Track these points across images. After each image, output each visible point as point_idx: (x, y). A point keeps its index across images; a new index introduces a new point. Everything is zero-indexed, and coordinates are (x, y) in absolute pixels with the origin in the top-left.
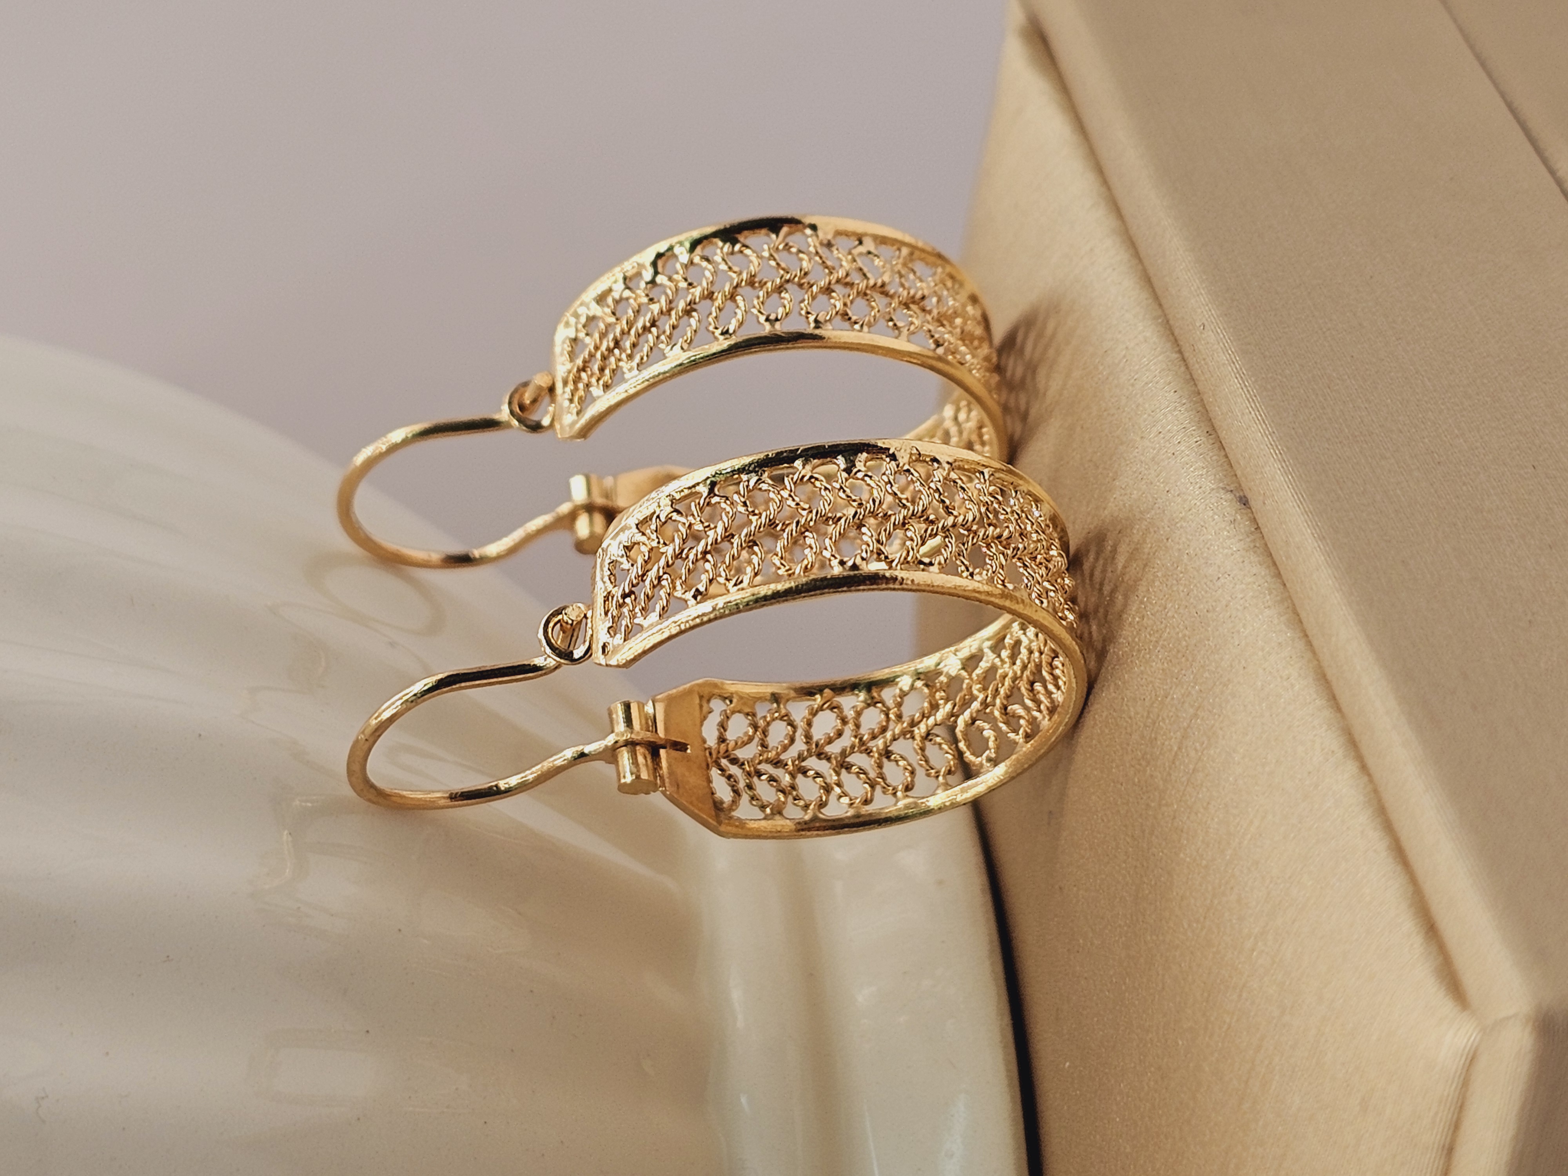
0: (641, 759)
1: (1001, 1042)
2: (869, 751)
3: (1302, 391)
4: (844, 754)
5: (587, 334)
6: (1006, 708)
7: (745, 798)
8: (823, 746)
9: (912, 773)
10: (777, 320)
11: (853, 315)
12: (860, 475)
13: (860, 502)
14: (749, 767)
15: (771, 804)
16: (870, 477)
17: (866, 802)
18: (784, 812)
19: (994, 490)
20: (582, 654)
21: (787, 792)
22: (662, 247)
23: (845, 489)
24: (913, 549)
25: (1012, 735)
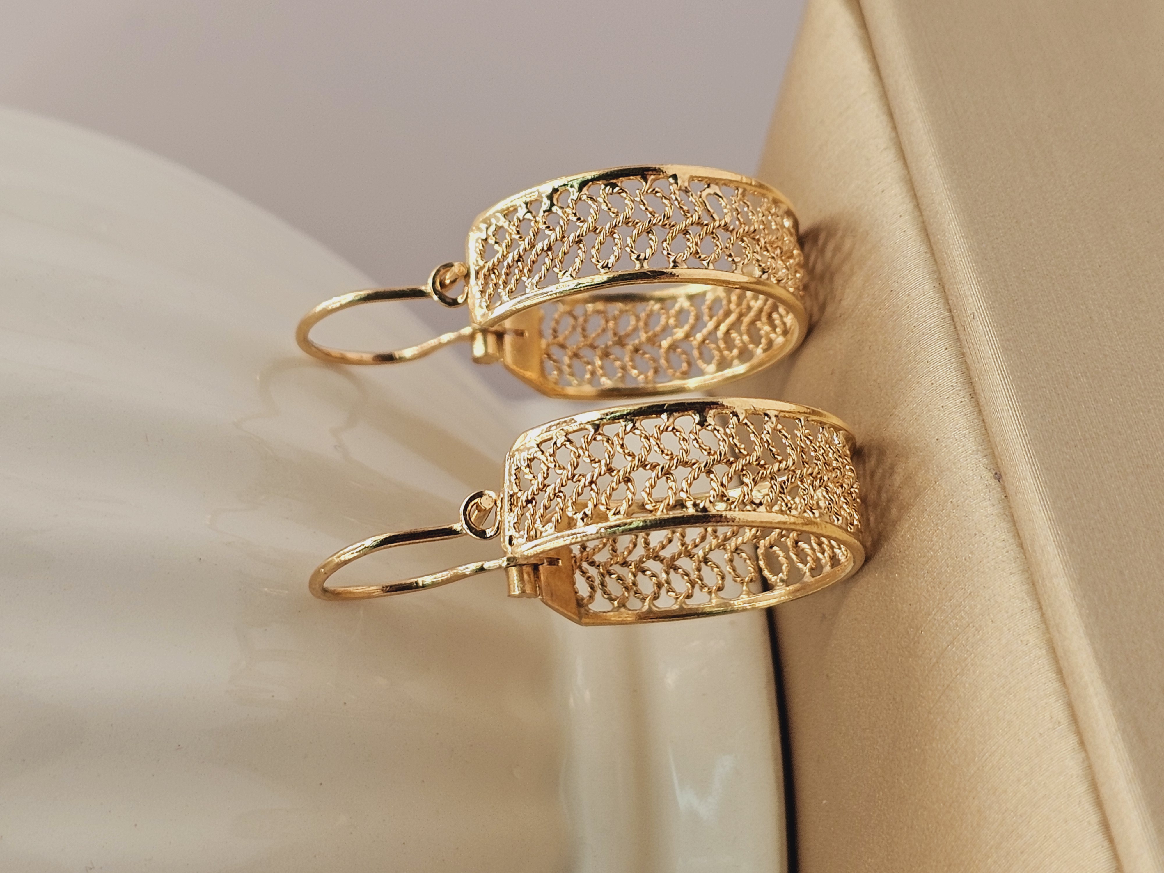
0: (526, 576)
1: (773, 755)
2: (691, 556)
3: (1048, 392)
4: (673, 559)
5: (496, 243)
6: (797, 542)
7: (599, 593)
8: (658, 552)
9: (723, 578)
10: (645, 259)
11: (703, 254)
12: (710, 428)
13: (709, 451)
14: (603, 570)
15: (618, 598)
16: (718, 431)
17: (689, 596)
18: (627, 604)
19: (808, 433)
20: (492, 533)
21: (630, 588)
22: (557, 183)
23: (698, 439)
24: (748, 494)
25: (800, 565)
